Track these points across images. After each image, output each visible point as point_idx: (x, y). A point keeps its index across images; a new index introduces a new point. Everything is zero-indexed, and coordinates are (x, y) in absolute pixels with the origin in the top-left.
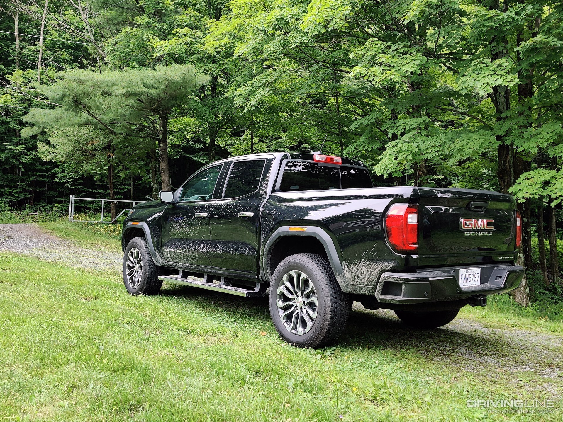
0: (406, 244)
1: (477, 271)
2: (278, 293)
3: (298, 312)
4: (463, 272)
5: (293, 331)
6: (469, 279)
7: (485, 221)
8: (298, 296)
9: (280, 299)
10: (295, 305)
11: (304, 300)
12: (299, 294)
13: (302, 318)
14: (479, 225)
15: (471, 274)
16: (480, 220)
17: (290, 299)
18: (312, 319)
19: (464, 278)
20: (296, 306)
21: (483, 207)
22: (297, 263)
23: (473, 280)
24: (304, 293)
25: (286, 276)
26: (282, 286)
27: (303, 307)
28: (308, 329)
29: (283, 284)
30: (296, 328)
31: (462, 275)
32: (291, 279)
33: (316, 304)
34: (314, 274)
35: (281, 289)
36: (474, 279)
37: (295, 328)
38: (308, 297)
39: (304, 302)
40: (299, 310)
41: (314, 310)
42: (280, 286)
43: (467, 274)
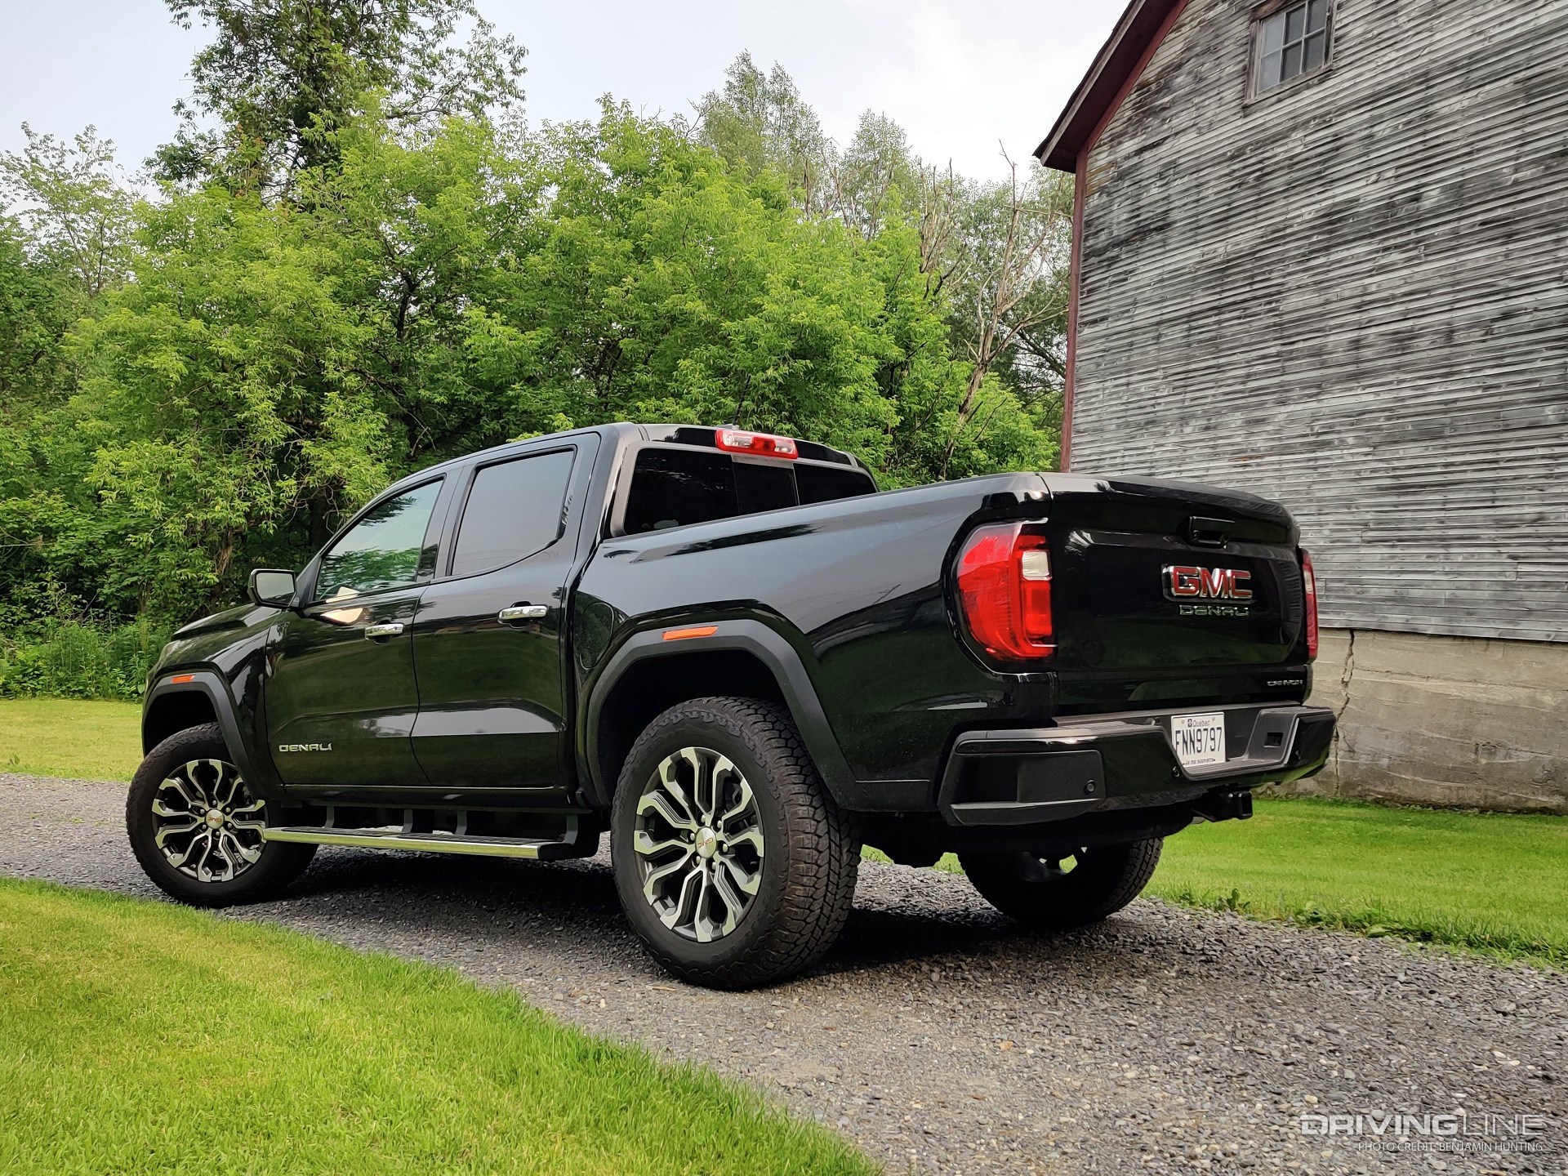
0: (1021, 642)
1: (1215, 720)
2: (640, 812)
3: (701, 873)
4: (1180, 723)
5: (680, 930)
6: (1197, 744)
7: (1229, 573)
8: (701, 824)
9: (646, 829)
10: (690, 849)
11: (721, 836)
12: (707, 818)
13: (712, 889)
14: (1216, 584)
15: (1202, 728)
16: (1217, 571)
17: (676, 833)
18: (743, 897)
19: (1185, 742)
20: (695, 854)
21: (1221, 533)
22: (704, 725)
23: (1208, 749)
24: (724, 818)
25: (667, 762)
26: (655, 794)
27: (718, 858)
28: (729, 926)
29: (659, 786)
30: (691, 919)
31: (1178, 732)
32: (682, 772)
33: (760, 853)
34: (759, 762)
35: (649, 800)
36: (1211, 743)
37: (687, 919)
38: (733, 828)
39: (720, 844)
40: (702, 867)
41: (750, 870)
42: (648, 792)
43: (1192, 729)
